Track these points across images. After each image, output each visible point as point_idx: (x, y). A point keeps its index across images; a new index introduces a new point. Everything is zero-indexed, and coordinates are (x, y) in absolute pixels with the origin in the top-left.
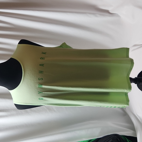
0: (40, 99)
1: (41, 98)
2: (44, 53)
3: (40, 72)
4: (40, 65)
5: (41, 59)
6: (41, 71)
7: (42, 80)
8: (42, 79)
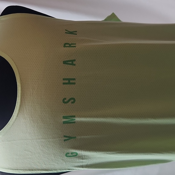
0: (70, 155)
1: (72, 153)
2: (71, 33)
3: (67, 81)
4: (65, 62)
5: (65, 46)
6: (69, 80)
7: (72, 103)
8: (72, 101)
